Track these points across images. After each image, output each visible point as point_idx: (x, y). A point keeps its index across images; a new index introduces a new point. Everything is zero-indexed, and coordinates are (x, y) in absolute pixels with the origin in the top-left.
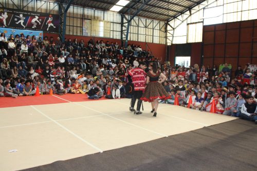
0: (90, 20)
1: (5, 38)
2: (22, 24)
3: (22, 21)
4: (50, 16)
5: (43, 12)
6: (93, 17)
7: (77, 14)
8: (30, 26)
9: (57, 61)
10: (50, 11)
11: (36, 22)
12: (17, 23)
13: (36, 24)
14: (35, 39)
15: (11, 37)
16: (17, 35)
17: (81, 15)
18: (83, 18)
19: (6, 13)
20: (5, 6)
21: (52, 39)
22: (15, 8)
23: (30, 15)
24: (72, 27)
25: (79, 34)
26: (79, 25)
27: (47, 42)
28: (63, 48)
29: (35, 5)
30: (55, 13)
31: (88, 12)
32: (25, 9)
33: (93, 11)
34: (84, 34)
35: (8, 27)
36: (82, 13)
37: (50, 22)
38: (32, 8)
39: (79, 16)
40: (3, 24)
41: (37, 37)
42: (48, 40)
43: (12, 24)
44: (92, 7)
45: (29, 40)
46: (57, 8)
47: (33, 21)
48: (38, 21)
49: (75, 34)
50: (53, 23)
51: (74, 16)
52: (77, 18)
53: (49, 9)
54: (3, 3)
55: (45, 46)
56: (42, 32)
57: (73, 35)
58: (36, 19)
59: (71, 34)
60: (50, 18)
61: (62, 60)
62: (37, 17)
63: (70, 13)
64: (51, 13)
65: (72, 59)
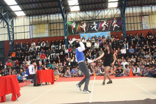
0: (148, 15)
1: (85, 40)
2: (95, 29)
3: (95, 27)
4: (115, 19)
5: (109, 17)
6: (151, 13)
7: (136, 13)
8: (100, 30)
9: (119, 52)
10: (114, 15)
11: (105, 25)
12: (92, 29)
13: (105, 27)
14: (105, 38)
15: (89, 39)
16: (93, 37)
17: (139, 13)
18: (142, 15)
19: (85, 24)
20: (84, 19)
21: (117, 36)
22: (91, 19)
23: (101, 22)
24: (133, 24)
25: (139, 29)
26: (139, 22)
27: (114, 39)
28: (125, 42)
29: (103, 14)
30: (118, 17)
31: (146, 9)
32: (97, 18)
33: (150, 8)
34: (144, 28)
35: (87, 32)
36: (140, 12)
37: (115, 24)
38: (101, 16)
39: (138, 15)
40: (84, 31)
41: (106, 36)
42: (114, 37)
43: (89, 30)
44: (148, 4)
45: (100, 39)
46: (119, 12)
47: (103, 25)
48: (106, 25)
49: (136, 29)
50: (117, 24)
51: (133, 16)
52: (136, 16)
53: (114, 14)
54: (83, 17)
55: (112, 42)
56: (109, 32)
57: (135, 30)
58: (105, 23)
59: (133, 29)
60: (114, 21)
61: (124, 51)
62: (105, 22)
63: (127, 14)
64: (115, 17)
65: (133, 49)
